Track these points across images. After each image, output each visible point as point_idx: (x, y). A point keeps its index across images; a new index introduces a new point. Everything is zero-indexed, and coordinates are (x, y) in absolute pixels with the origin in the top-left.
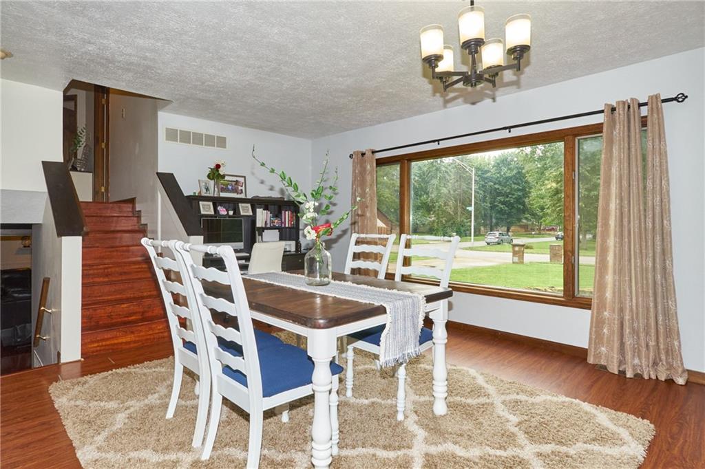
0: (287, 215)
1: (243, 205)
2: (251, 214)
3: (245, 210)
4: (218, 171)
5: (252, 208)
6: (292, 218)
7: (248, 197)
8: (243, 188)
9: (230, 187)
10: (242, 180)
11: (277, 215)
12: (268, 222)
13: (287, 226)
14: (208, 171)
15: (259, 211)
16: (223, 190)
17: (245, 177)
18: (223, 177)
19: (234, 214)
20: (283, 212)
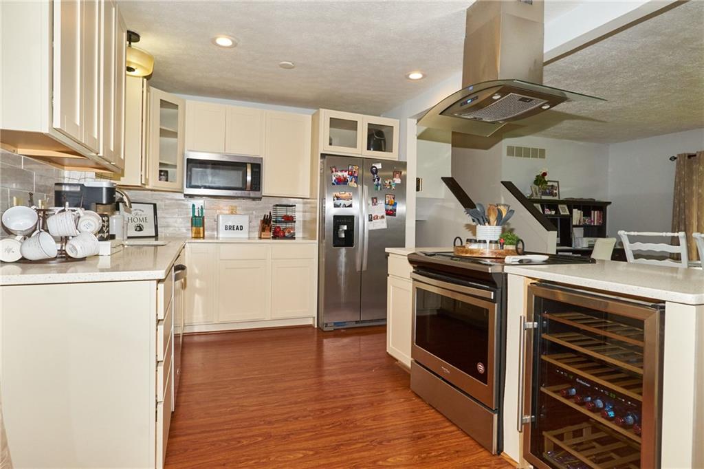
0: (595, 215)
1: (562, 206)
2: (568, 213)
3: (564, 210)
4: (544, 178)
5: (568, 208)
6: (600, 217)
7: (561, 199)
8: (557, 191)
9: (548, 191)
10: (555, 184)
11: (587, 214)
12: (582, 221)
13: (596, 224)
14: (534, 178)
15: (575, 211)
16: (544, 193)
17: (558, 182)
18: (546, 182)
19: (556, 213)
20: (592, 212)
